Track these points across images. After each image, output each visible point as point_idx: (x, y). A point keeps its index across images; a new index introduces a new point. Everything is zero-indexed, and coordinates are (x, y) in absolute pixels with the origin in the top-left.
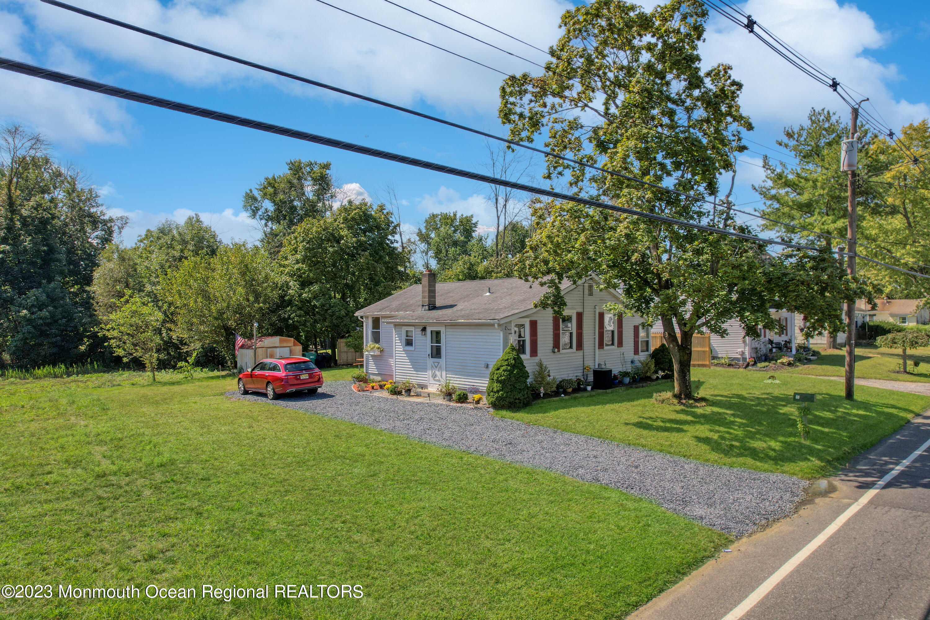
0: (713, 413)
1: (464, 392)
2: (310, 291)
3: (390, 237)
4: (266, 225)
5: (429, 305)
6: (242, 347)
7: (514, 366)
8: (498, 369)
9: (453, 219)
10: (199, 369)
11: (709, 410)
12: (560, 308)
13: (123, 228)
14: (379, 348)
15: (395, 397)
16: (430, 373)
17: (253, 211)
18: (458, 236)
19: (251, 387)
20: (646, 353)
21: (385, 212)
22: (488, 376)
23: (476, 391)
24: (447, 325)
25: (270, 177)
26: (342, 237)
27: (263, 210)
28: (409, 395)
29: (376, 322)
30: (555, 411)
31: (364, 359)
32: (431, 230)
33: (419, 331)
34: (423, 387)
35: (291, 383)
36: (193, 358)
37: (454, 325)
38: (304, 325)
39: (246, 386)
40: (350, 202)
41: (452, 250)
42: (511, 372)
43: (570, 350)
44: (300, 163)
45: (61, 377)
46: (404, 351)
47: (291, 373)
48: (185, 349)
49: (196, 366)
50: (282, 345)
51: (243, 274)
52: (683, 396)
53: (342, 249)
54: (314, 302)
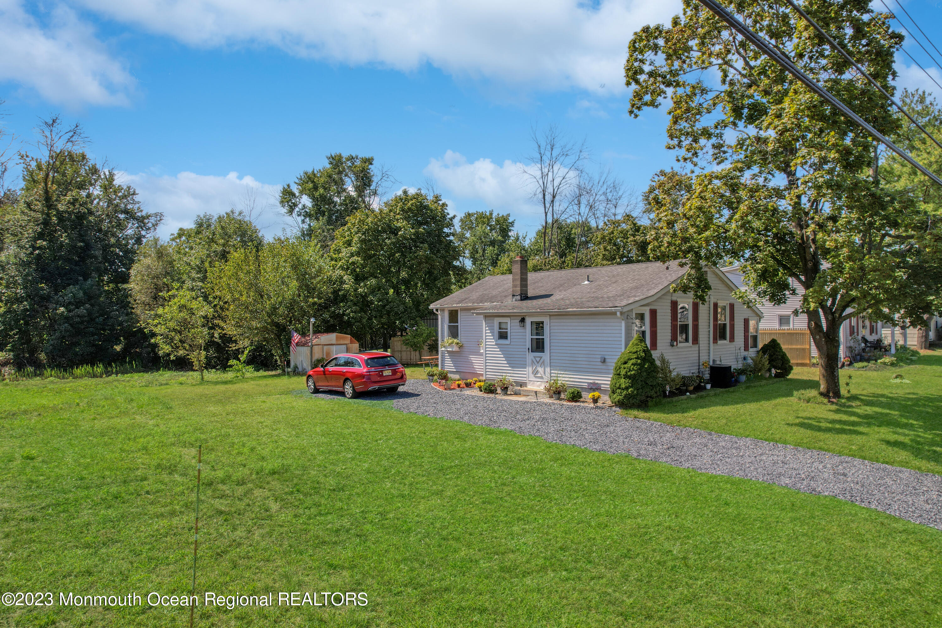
0: (877, 413)
1: (578, 389)
2: (366, 285)
3: (446, 230)
4: (303, 222)
5: (521, 295)
6: (298, 344)
7: (644, 360)
8: (625, 363)
9: (489, 219)
10: (250, 368)
11: (869, 410)
12: (703, 291)
13: (157, 224)
14: (458, 344)
15: (491, 395)
16: (530, 369)
17: (291, 207)
18: (494, 235)
19: (323, 385)
20: (755, 349)
21: (441, 203)
22: (612, 371)
23: (594, 387)
24: (552, 315)
25: (310, 171)
26: (399, 229)
27: (300, 206)
28: (506, 394)
29: (453, 316)
30: (695, 410)
31: (440, 356)
32: (466, 230)
33: (517, 322)
34: (522, 385)
35: (373, 379)
36: (245, 356)
37: (562, 315)
38: (360, 321)
39: (317, 384)
40: (405, 192)
41: (489, 249)
42: (642, 365)
43: (686, 344)
44: (340, 156)
45: (101, 377)
46: (496, 344)
47: (373, 369)
48: (233, 347)
49: (248, 365)
50: (339, 343)
51: (295, 267)
52: (831, 394)
53: (398, 241)
54: (371, 298)
